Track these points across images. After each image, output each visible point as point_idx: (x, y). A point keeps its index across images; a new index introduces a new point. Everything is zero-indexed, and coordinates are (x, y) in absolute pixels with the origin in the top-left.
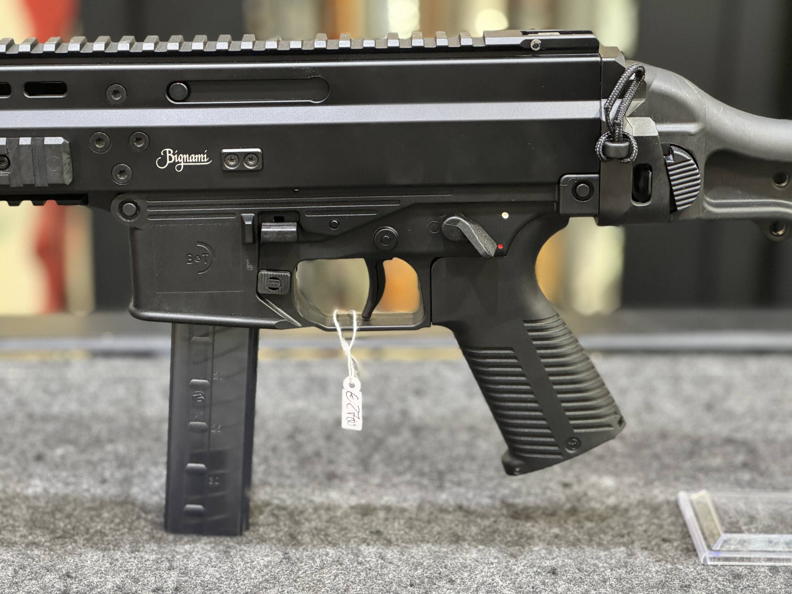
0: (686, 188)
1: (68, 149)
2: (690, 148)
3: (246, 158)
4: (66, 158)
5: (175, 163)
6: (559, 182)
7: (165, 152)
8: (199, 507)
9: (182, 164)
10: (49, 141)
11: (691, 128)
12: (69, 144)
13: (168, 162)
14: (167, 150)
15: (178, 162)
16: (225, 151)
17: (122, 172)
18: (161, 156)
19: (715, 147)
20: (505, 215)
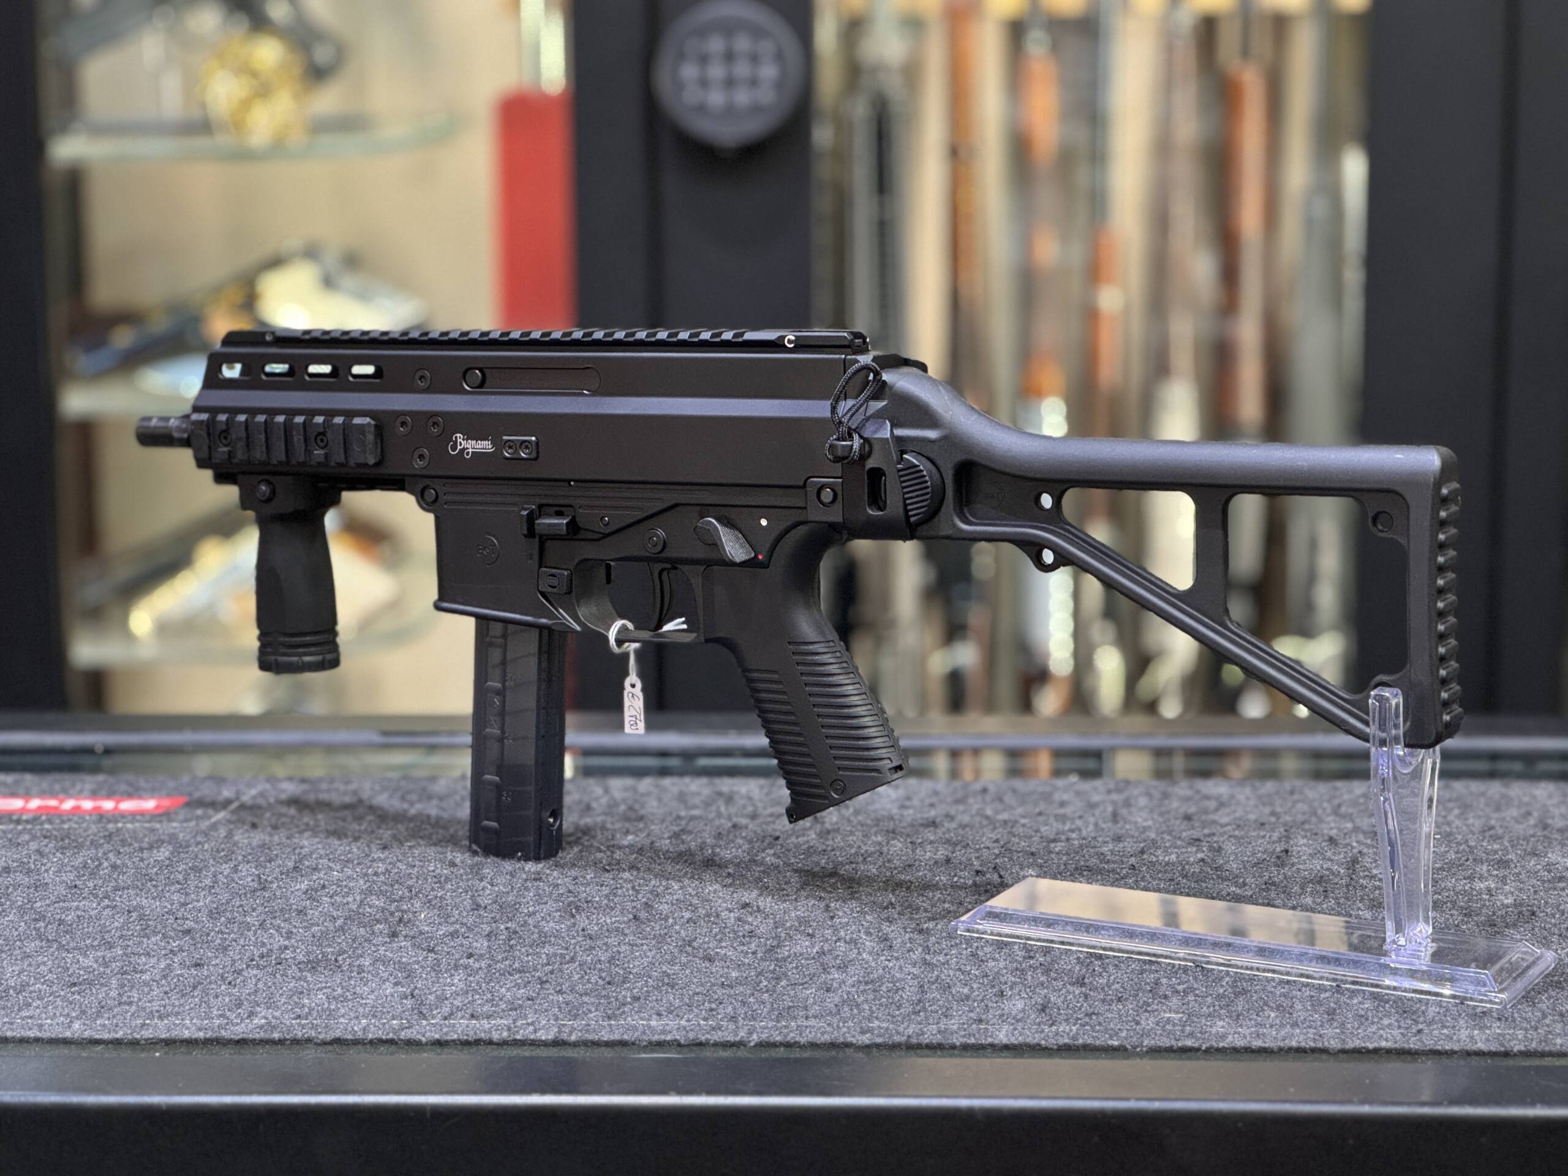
0: (917, 496)
1: (372, 429)
2: (931, 456)
3: (523, 446)
4: (370, 437)
5: (464, 449)
6: (804, 486)
7: (456, 437)
8: (495, 824)
9: (470, 450)
10: (357, 421)
11: (932, 434)
12: (376, 426)
13: (459, 447)
14: (458, 435)
15: (467, 448)
16: (505, 438)
17: (421, 457)
18: (452, 441)
19: (960, 457)
20: (764, 522)
